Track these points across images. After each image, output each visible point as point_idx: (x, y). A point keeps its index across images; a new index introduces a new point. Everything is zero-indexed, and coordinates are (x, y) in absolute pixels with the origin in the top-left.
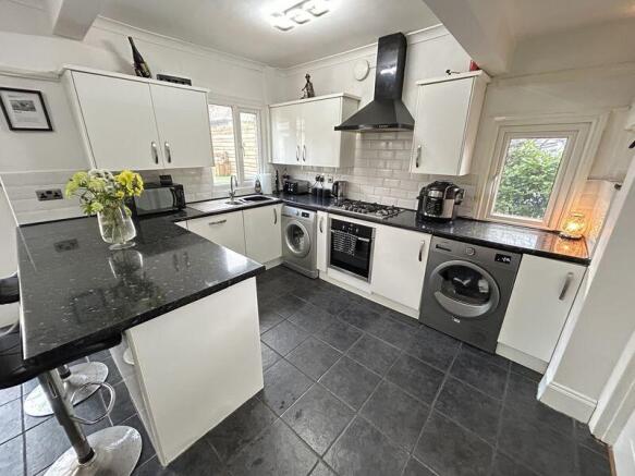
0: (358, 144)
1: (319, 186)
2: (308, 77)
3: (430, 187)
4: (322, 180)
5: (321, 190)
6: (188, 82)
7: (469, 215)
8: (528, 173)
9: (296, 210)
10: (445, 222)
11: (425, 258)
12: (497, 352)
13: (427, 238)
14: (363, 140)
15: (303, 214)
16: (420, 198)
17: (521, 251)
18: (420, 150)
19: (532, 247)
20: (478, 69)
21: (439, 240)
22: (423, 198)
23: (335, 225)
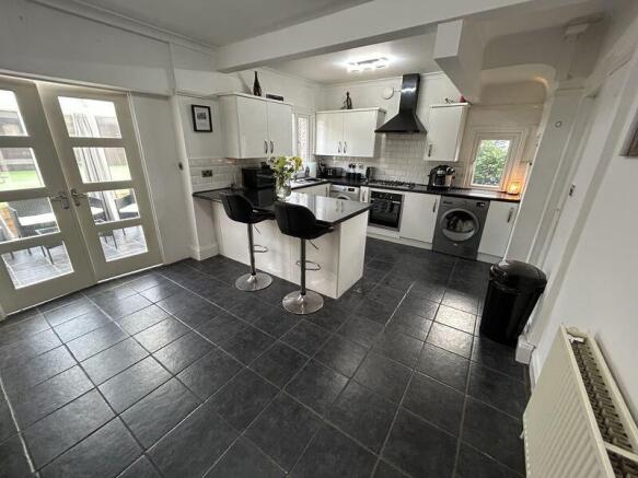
0: (383, 142)
1: (351, 171)
2: (348, 94)
3: (437, 169)
4: (354, 167)
5: (354, 174)
6: (281, 99)
7: (458, 186)
8: (486, 163)
9: (343, 187)
10: (446, 188)
11: (437, 210)
12: (478, 259)
13: (439, 197)
14: (387, 139)
15: (350, 190)
16: (431, 176)
17: (489, 200)
18: (431, 146)
19: (495, 197)
20: (464, 101)
21: (445, 198)
22: (432, 175)
23: (374, 194)
